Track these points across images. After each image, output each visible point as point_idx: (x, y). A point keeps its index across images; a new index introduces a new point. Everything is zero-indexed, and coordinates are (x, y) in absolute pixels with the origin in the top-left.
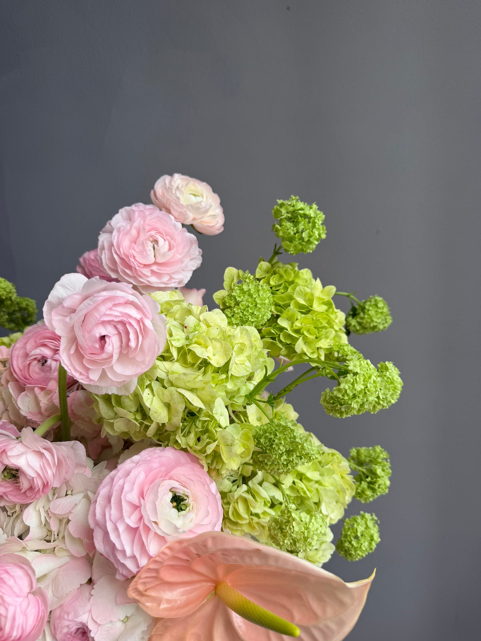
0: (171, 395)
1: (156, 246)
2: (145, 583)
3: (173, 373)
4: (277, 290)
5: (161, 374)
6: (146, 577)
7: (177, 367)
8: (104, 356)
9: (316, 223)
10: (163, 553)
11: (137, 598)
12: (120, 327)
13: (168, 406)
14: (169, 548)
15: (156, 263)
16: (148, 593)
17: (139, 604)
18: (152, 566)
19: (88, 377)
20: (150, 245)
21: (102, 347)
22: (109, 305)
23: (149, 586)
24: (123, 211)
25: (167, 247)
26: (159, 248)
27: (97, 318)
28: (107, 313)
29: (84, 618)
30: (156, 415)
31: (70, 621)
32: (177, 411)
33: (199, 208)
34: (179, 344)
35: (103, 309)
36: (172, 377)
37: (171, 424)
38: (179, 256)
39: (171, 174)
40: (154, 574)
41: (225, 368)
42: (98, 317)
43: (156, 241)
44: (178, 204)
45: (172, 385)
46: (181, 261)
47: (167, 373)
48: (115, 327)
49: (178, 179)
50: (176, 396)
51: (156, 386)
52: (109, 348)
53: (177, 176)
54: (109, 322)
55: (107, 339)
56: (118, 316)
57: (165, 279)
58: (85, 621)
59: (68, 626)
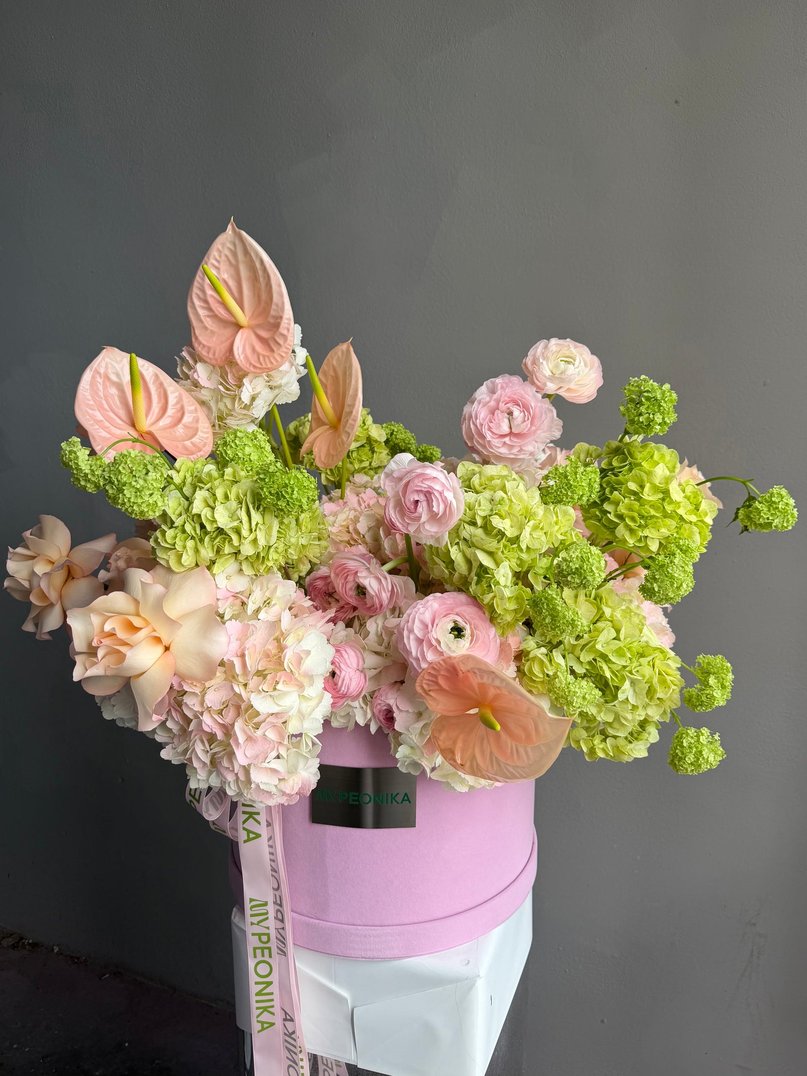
0: (471, 553)
1: (511, 417)
3: (475, 536)
4: (620, 472)
5: (467, 535)
6: (429, 680)
7: (479, 532)
8: (417, 515)
9: (662, 406)
10: (439, 663)
12: (427, 495)
13: (468, 561)
14: (443, 660)
15: (511, 434)
16: (431, 693)
18: (433, 672)
19: (407, 528)
20: (506, 417)
21: (416, 509)
22: (421, 478)
23: (431, 688)
24: (489, 383)
25: (521, 419)
26: (513, 420)
28: (420, 484)
30: (459, 567)
31: (383, 703)
34: (483, 514)
35: (418, 481)
36: (474, 540)
39: (549, 339)
40: (433, 679)
41: (516, 540)
42: (414, 486)
43: (510, 413)
44: (542, 375)
45: (474, 545)
47: (471, 536)
48: (424, 495)
49: (554, 344)
50: (474, 555)
51: (463, 544)
52: (420, 509)
53: (554, 341)
54: (421, 491)
55: (419, 504)
56: (427, 487)
57: (515, 451)
58: (391, 704)
59: (380, 704)
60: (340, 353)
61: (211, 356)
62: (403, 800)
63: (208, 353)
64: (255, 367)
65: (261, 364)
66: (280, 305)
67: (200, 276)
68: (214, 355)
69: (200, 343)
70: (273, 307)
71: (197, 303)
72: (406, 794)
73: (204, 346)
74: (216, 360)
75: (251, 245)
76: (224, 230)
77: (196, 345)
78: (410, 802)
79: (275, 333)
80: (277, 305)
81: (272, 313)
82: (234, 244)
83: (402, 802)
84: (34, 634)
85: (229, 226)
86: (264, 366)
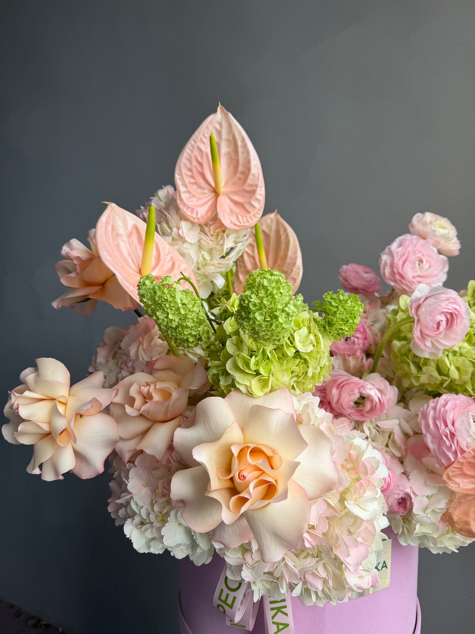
0: (464, 361)
1: (421, 264)
2: (452, 471)
3: (464, 348)
5: (456, 349)
6: (455, 468)
8: (438, 332)
11: (446, 480)
12: (449, 316)
13: (458, 369)
16: (453, 478)
17: (446, 484)
20: (417, 263)
21: (438, 328)
22: (447, 303)
23: (455, 474)
24: (398, 240)
25: (428, 265)
26: (423, 266)
27: (439, 309)
28: (446, 307)
29: (408, 490)
31: (400, 490)
32: (467, 372)
33: (448, 238)
35: (443, 305)
37: (461, 380)
38: (435, 272)
39: (423, 212)
40: (460, 466)
42: (441, 309)
43: (421, 261)
44: (435, 235)
45: (461, 355)
46: (436, 275)
47: (460, 348)
48: (446, 316)
49: (429, 217)
50: (467, 362)
51: (450, 355)
52: (442, 328)
53: (427, 214)
54: (443, 313)
55: (441, 323)
56: (450, 309)
58: (409, 492)
60: (269, 221)
61: (194, 215)
62: (383, 567)
63: (192, 213)
64: (235, 224)
65: (240, 222)
66: (256, 175)
67: (189, 148)
68: (197, 214)
69: (185, 205)
70: (251, 177)
71: (184, 171)
72: (384, 562)
73: (188, 207)
74: (199, 219)
75: (236, 126)
76: (215, 111)
77: (181, 206)
78: (387, 568)
79: (250, 198)
80: (254, 175)
81: (249, 181)
82: (221, 125)
83: (381, 570)
84: (40, 475)
85: (219, 109)
86: (243, 224)
